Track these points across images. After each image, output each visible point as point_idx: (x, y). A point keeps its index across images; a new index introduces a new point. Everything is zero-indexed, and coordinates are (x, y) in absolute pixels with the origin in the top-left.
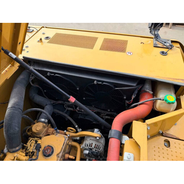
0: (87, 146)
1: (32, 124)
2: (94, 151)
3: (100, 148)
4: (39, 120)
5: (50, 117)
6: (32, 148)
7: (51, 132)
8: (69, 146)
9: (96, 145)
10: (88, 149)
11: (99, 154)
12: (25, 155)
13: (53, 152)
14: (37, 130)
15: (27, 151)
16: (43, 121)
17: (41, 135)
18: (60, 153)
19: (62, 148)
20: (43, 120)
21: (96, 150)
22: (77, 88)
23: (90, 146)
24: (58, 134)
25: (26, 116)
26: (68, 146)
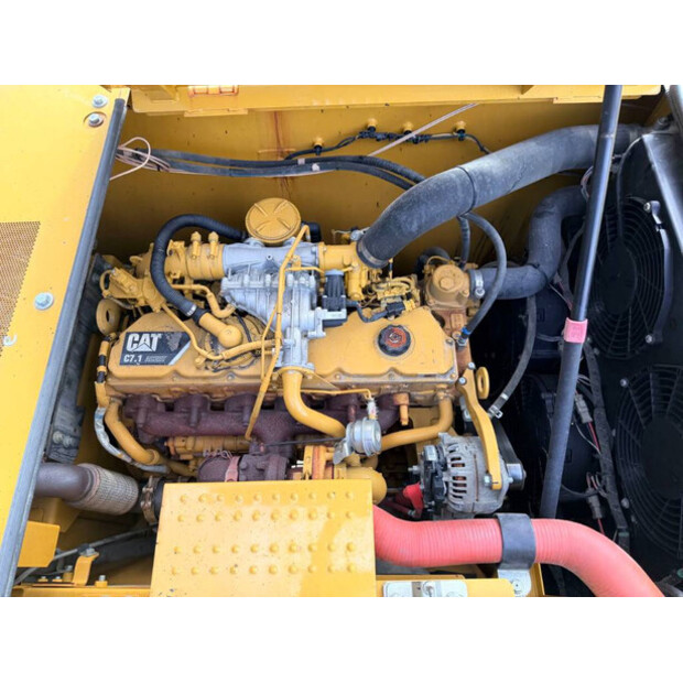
0: (451, 452)
1: (457, 261)
2: (444, 479)
3: (461, 497)
4: (475, 272)
5: (494, 297)
6: (387, 295)
7: (453, 326)
8: (435, 396)
9: (464, 478)
10: (442, 458)
11: (439, 498)
12: (363, 286)
13: (396, 353)
14: (440, 283)
15: (374, 288)
16: (477, 284)
17: (432, 301)
18: (401, 374)
19: (416, 376)
20: (479, 282)
21: (447, 483)
22: (651, 332)
23: (453, 459)
24: (454, 346)
25: (468, 227)
26: (432, 392)
